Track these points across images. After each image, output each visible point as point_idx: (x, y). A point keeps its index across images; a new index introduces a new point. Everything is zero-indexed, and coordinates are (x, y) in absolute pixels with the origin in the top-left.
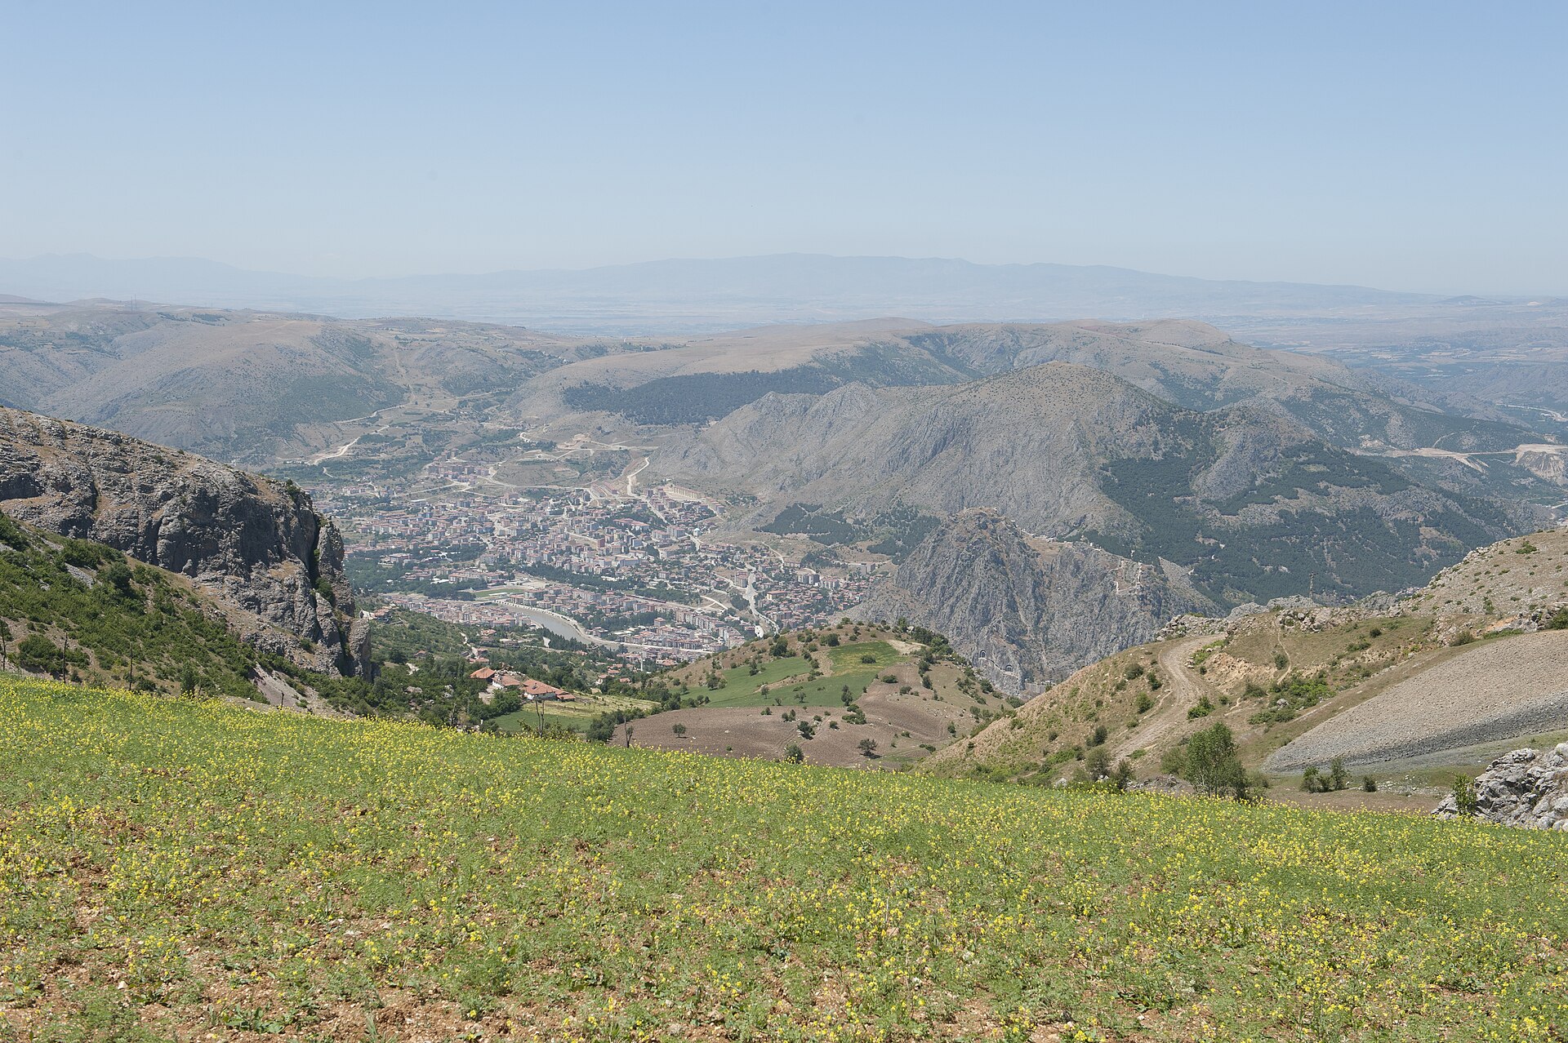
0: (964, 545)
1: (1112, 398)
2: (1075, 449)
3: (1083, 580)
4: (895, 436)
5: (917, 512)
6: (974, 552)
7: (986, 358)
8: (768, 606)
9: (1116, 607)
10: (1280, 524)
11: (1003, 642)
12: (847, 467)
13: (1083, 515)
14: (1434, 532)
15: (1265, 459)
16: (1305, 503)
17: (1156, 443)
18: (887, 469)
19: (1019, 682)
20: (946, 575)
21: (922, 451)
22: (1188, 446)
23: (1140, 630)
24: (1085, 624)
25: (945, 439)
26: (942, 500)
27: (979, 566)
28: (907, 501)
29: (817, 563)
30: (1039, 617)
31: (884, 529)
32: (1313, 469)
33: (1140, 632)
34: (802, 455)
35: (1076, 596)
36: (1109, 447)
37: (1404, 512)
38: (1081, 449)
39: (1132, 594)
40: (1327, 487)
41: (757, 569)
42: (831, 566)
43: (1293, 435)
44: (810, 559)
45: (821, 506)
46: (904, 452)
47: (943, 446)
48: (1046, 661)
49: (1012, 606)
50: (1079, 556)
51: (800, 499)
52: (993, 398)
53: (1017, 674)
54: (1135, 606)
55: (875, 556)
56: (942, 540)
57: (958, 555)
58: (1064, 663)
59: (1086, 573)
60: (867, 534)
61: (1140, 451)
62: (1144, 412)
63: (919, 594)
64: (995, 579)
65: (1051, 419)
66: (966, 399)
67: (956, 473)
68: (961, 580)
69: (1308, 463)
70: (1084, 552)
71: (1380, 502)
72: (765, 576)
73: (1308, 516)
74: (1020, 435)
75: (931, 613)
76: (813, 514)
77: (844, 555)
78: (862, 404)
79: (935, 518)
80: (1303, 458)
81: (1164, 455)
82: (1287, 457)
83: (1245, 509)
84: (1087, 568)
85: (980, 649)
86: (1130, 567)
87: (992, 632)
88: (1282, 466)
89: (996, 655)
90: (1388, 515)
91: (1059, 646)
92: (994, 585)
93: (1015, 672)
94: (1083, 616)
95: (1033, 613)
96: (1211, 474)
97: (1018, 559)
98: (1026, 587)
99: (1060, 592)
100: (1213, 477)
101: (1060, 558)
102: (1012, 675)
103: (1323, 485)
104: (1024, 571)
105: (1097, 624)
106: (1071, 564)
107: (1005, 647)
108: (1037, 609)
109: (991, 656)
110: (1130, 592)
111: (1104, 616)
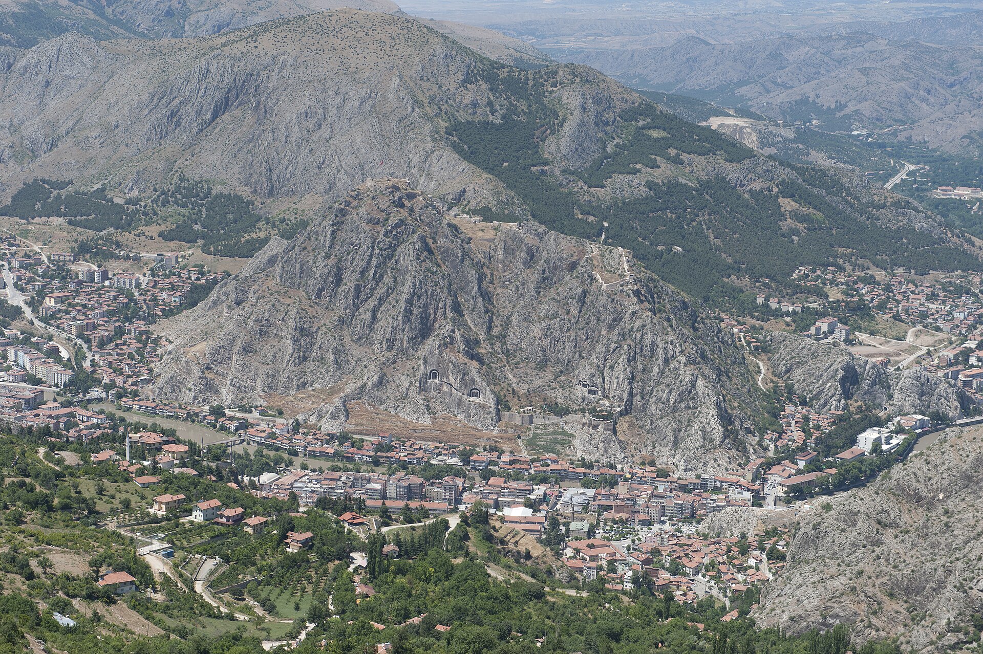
0: (378, 228)
1: (432, 50)
2: (410, 109)
3: (544, 271)
4: (153, 96)
5: (210, 189)
6: (395, 238)
7: (154, 20)
8: (54, 313)
9: (605, 306)
10: (652, 197)
11: (463, 359)
12: (95, 134)
13: (461, 189)
14: (792, 203)
15: (607, 124)
16: (668, 172)
17: (490, 104)
18: (153, 136)
19: (493, 410)
20: (359, 269)
21: (199, 113)
22: (524, 108)
23: (650, 336)
24: (561, 329)
25: (227, 99)
26: (240, 173)
27: (407, 255)
28: (194, 174)
29: (97, 254)
30: (491, 321)
31: (172, 209)
32: (655, 134)
33: (648, 342)
34: (16, 121)
35: (538, 293)
36: (443, 108)
37: (757, 182)
38: (417, 110)
39: (625, 288)
40: (678, 155)
41: (9, 263)
42: (118, 258)
43: (625, 96)
44: (83, 250)
45: (71, 182)
46: (173, 114)
47: (225, 108)
48: (514, 380)
49: (457, 308)
50: (530, 239)
51: (40, 174)
52: (282, 49)
53: (488, 399)
54: (632, 304)
55: (172, 244)
56: (343, 222)
57: (374, 243)
58: (540, 382)
59: (547, 262)
60: (150, 217)
61: (475, 113)
62: (469, 66)
63: (319, 296)
64: (432, 273)
65: (367, 74)
66: (245, 50)
67: (251, 140)
68: (382, 276)
69: (648, 127)
70: (538, 235)
71: (733, 172)
72: (29, 274)
73: (673, 187)
74: (330, 93)
75: (342, 321)
76: (64, 193)
77: (130, 244)
78: (86, 60)
79: (236, 196)
80: (641, 123)
81: (503, 117)
82: (626, 121)
83: (610, 180)
84: (547, 256)
85: (429, 369)
86: (607, 254)
87: (445, 345)
88: (625, 131)
89: (454, 376)
90: (742, 185)
91: (526, 359)
92: (432, 281)
93: (485, 398)
94: (558, 319)
95: (483, 317)
96: (562, 140)
97: (451, 246)
98: (468, 283)
99: (510, 287)
100: (564, 143)
101: (503, 243)
102: (482, 402)
103: (673, 152)
104: (462, 261)
105: (579, 330)
106: (521, 252)
107: (466, 364)
108: (487, 311)
109: (448, 378)
110: (622, 286)
111: (588, 318)
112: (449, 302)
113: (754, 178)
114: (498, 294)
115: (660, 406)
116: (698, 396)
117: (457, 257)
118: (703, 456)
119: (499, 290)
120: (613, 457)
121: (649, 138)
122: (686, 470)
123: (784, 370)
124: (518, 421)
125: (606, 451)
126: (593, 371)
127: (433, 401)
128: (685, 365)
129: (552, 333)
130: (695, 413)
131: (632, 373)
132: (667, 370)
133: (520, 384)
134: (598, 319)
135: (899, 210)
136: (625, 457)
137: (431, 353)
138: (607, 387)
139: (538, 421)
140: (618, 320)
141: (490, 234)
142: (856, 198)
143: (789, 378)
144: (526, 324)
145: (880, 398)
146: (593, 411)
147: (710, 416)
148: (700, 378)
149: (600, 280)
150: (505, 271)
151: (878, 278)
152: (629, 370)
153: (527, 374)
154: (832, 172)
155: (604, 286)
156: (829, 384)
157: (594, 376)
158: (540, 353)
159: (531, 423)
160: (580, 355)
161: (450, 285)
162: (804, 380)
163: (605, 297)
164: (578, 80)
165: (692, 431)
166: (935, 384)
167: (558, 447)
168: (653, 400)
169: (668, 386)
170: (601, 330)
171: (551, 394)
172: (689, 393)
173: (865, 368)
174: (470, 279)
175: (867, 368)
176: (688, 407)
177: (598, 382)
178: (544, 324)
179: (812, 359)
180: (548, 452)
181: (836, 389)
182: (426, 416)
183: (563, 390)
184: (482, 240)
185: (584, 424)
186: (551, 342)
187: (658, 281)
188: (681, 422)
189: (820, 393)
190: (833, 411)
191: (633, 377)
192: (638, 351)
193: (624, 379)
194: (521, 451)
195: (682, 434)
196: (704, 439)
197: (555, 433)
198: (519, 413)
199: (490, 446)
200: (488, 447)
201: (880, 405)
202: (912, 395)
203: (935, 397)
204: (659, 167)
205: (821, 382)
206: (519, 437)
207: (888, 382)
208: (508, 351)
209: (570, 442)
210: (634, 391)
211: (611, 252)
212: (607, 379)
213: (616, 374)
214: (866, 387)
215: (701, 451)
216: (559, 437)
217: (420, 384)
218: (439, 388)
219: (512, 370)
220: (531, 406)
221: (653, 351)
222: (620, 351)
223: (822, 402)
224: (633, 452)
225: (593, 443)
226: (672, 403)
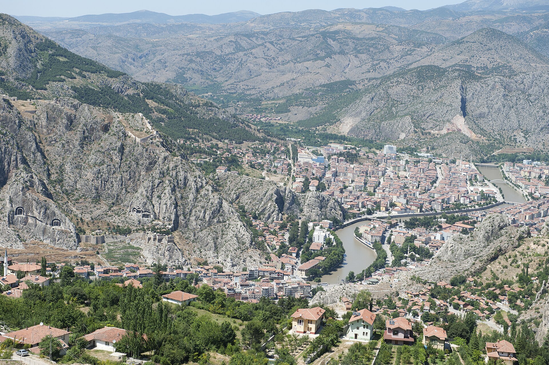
3: (84, 132)
9: (141, 154)
10: (78, 96)
14: (154, 103)
15: (31, 52)
16: (82, 81)
19: (73, 234)
23: (182, 173)
24: (109, 173)
30: (48, 170)
32: (62, 59)
33: (181, 177)
35: (82, 148)
37: (130, 90)
39: (154, 141)
40: (81, 72)
43: (36, 35)
49: (24, 161)
50: (68, 110)
53: (68, 226)
54: (162, 153)
58: (98, 212)
59: (85, 125)
69: (55, 55)
70: (74, 106)
71: (114, 83)
73: (88, 90)
80: (50, 52)
82: (41, 50)
83: (48, 85)
84: (84, 121)
85: (15, 207)
86: (130, 118)
87: (27, 187)
88: (42, 57)
89: (38, 210)
90: (122, 92)
91: (83, 196)
92: (4, 141)
93: (65, 226)
94: (106, 165)
95: (43, 167)
96: (10, 59)
97: (9, 116)
98: (27, 142)
99: (57, 145)
100: (12, 61)
101: (45, 114)
102: (63, 229)
103: (78, 70)
104: (20, 126)
105: (124, 172)
106: (62, 119)
107: (46, 201)
108: (45, 163)
109: (32, 212)
110: (151, 139)
111: (129, 164)
112: (19, 156)
113: (128, 87)
114: (48, 151)
115: (199, 222)
116: (225, 214)
117: (15, 123)
118: (241, 255)
119: (47, 148)
120: (177, 261)
121: (59, 61)
122: (233, 266)
123: (235, 196)
124: (93, 241)
125: (171, 257)
126: (145, 200)
127: (20, 231)
128: (212, 192)
129: (102, 176)
130: (225, 225)
131: (175, 199)
132: (199, 196)
133: (83, 215)
134: (137, 164)
135: (208, 108)
136: (186, 261)
137: (16, 194)
138: (157, 211)
139: (108, 240)
140: (153, 163)
141: (32, 108)
142: (181, 101)
143: (239, 202)
144: (78, 171)
145: (296, 211)
146: (154, 230)
147: (239, 226)
148: (224, 201)
149: (134, 137)
150: (49, 134)
151: (220, 146)
152: (173, 197)
153: (87, 207)
154: (164, 86)
155: (138, 140)
156: (270, 204)
157: (146, 204)
158: (94, 191)
159: (104, 242)
160: (126, 191)
161: (18, 144)
162: (250, 202)
163: (140, 148)
164: (7, 23)
165: (228, 237)
166: (328, 200)
167: (131, 257)
168: (193, 218)
169: (203, 207)
170: (141, 171)
171: (108, 220)
172: (218, 211)
173: (285, 192)
174: (29, 139)
175: (287, 192)
176: (219, 222)
177: (150, 208)
178: (95, 170)
179: (252, 189)
180: (125, 262)
181: (275, 207)
182: (19, 243)
183: (120, 216)
184: (26, 112)
185: (149, 239)
186: (101, 182)
187: (168, 137)
188: (217, 233)
189: (264, 210)
190: (275, 221)
191: (177, 203)
192: (176, 184)
193: (171, 205)
194: (104, 263)
195: (219, 240)
196: (239, 243)
197: (125, 247)
198: (93, 235)
199: (82, 261)
200: (80, 263)
201: (297, 216)
202: (316, 208)
203: (329, 209)
204: (75, 78)
205: (263, 203)
206: (98, 253)
207: (298, 201)
208: (67, 191)
209: (139, 253)
210: (179, 213)
211: (133, 117)
212: (157, 206)
213: (163, 202)
214: (288, 205)
215: (239, 252)
216: (130, 250)
217: (9, 219)
218: (26, 222)
219: (74, 204)
220: (99, 229)
221: (185, 184)
222: (163, 185)
223: (267, 216)
224: (189, 257)
225: (160, 252)
226: (207, 219)
